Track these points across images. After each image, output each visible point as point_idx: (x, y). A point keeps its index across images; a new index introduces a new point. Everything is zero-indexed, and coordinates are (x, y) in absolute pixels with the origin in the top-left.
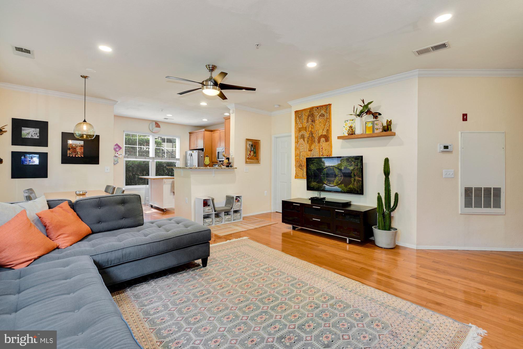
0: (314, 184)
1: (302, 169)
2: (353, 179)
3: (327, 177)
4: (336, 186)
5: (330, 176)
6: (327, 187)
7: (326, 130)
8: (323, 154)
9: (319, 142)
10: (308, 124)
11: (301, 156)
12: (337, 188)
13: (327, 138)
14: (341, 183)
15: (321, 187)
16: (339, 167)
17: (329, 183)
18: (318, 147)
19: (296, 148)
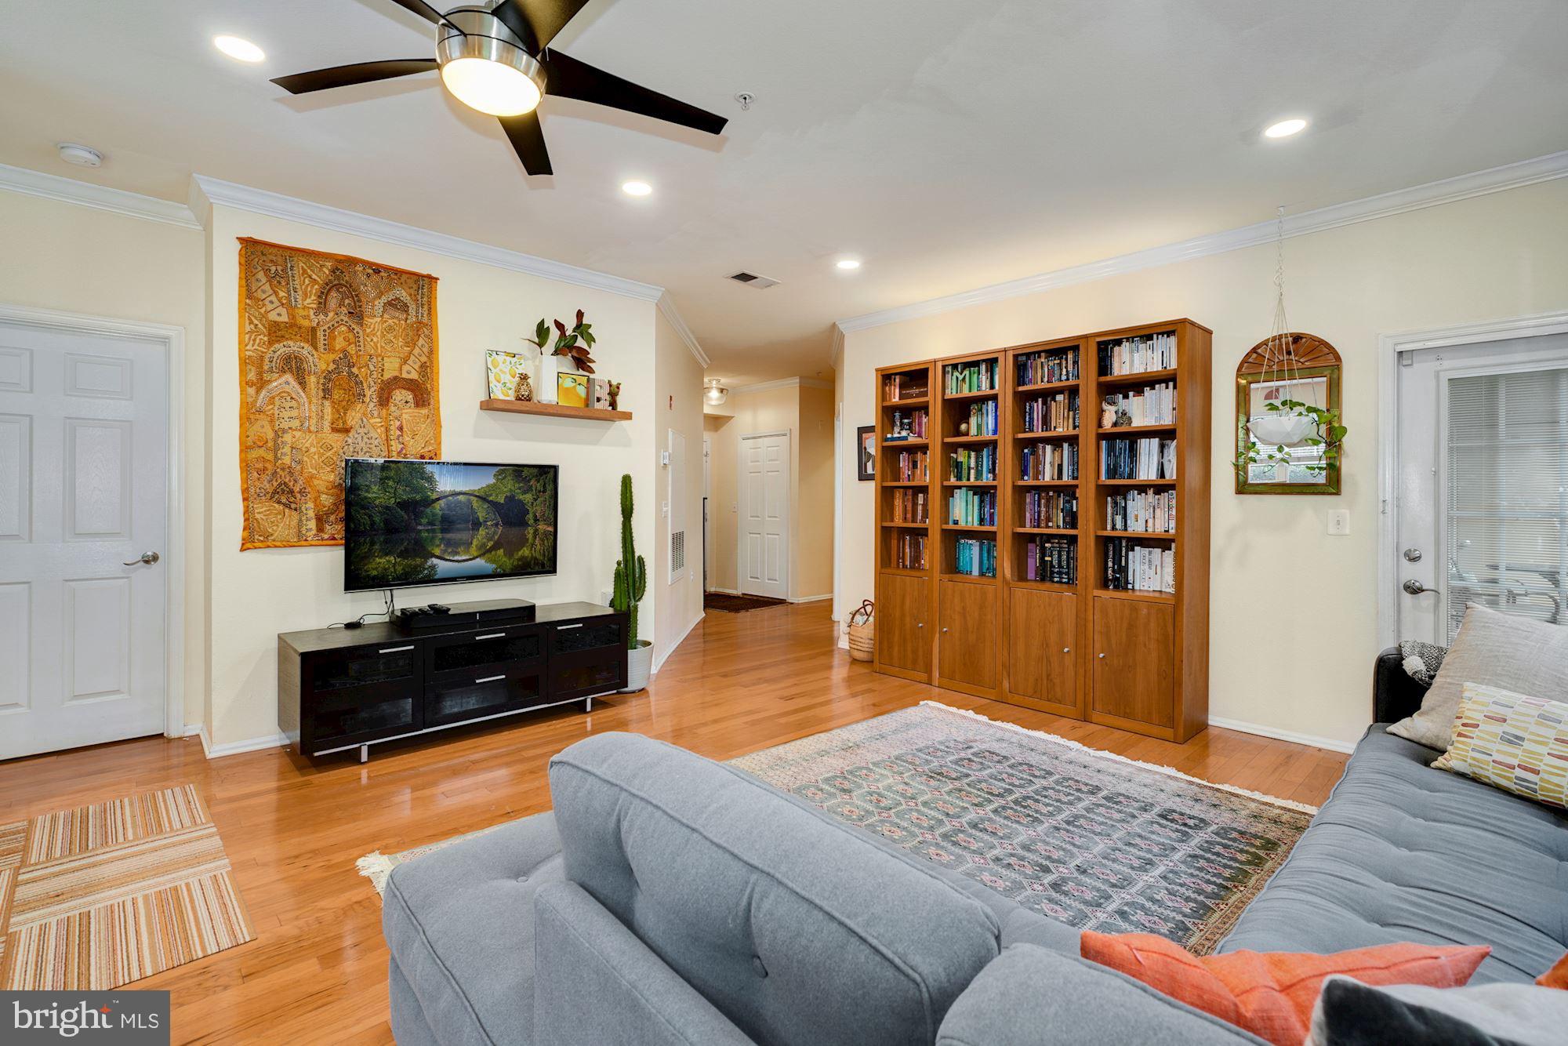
0: (381, 563)
1: (293, 506)
2: (531, 530)
3: (444, 531)
4: (478, 559)
5: (458, 526)
6: (443, 567)
7: (419, 364)
8: (402, 449)
9: (384, 400)
10: (322, 317)
11: (287, 449)
12: (481, 564)
13: (422, 392)
14: (495, 548)
15: (416, 569)
16: (491, 495)
17: (450, 550)
18: (379, 420)
19: (249, 414)
